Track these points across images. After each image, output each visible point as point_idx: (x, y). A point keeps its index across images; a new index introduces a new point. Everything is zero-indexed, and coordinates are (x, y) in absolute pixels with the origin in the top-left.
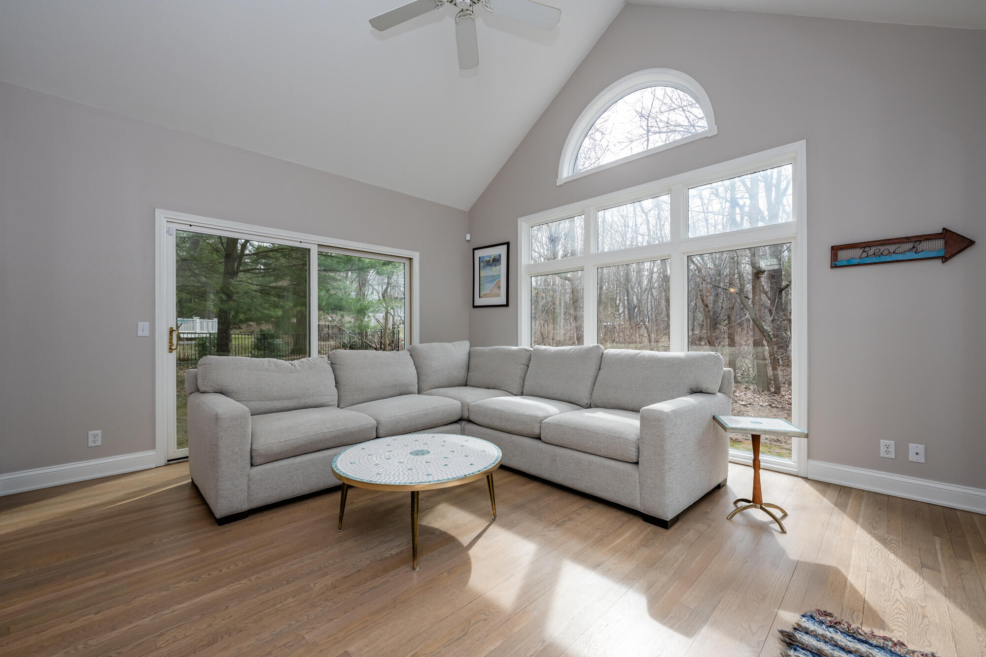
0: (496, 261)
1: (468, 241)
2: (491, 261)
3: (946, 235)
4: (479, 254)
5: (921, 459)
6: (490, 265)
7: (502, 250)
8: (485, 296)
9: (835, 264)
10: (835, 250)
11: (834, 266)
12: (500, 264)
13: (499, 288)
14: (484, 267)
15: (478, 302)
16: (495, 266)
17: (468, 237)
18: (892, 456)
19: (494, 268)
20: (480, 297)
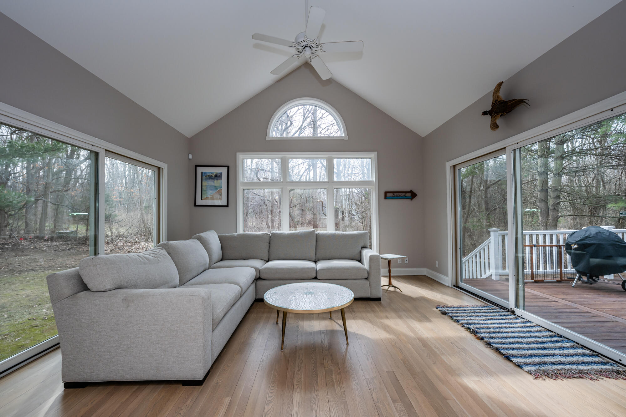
0: (218, 177)
1: (189, 159)
2: (213, 176)
3: (411, 192)
4: (200, 170)
5: (407, 262)
6: (212, 179)
7: (224, 171)
8: (206, 199)
9: (386, 198)
10: (386, 193)
11: (385, 198)
12: (221, 179)
13: (221, 194)
14: (206, 179)
15: (199, 202)
16: (217, 180)
17: (190, 157)
18: (401, 263)
19: (216, 181)
20: (202, 199)
